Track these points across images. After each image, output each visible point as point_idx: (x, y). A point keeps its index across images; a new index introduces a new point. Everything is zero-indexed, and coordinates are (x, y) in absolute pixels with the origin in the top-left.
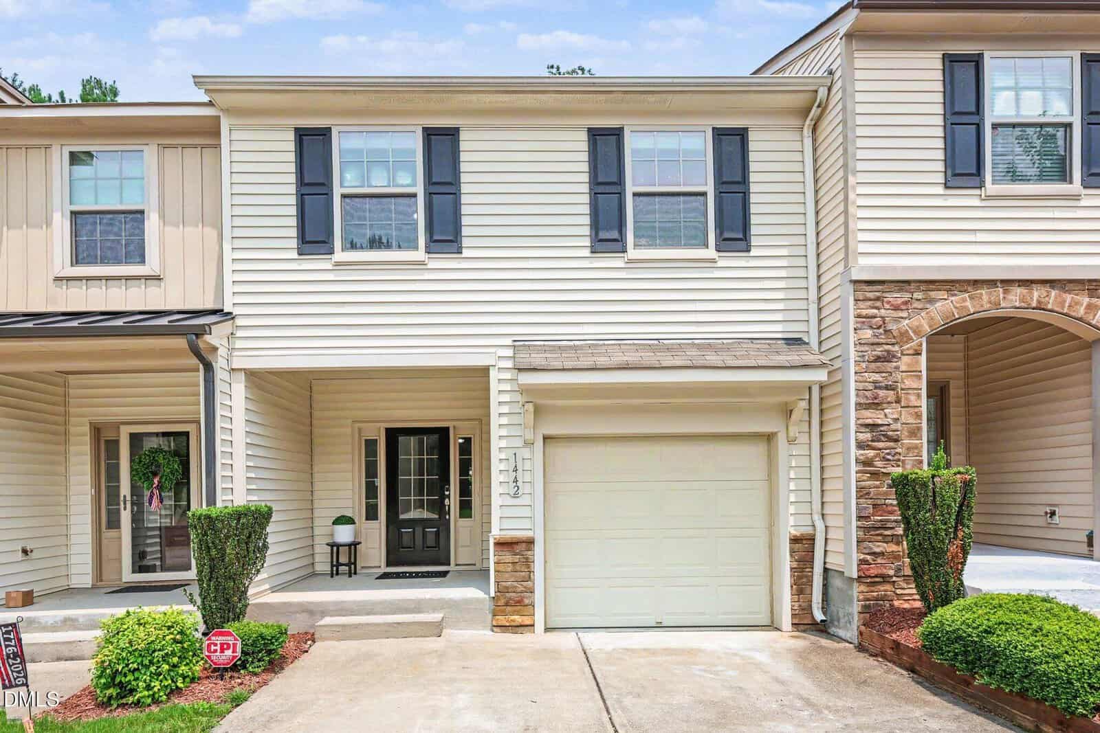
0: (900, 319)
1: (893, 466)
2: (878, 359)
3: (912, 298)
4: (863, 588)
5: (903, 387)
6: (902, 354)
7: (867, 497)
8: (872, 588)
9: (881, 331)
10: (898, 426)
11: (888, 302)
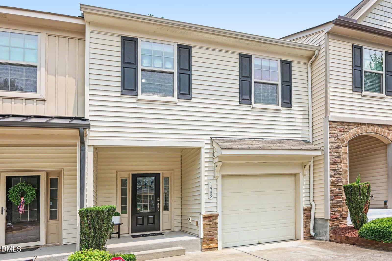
0: (342, 135)
2: (335, 148)
3: (345, 128)
5: (343, 157)
6: (342, 146)
9: (336, 138)
10: (341, 170)
11: (339, 129)
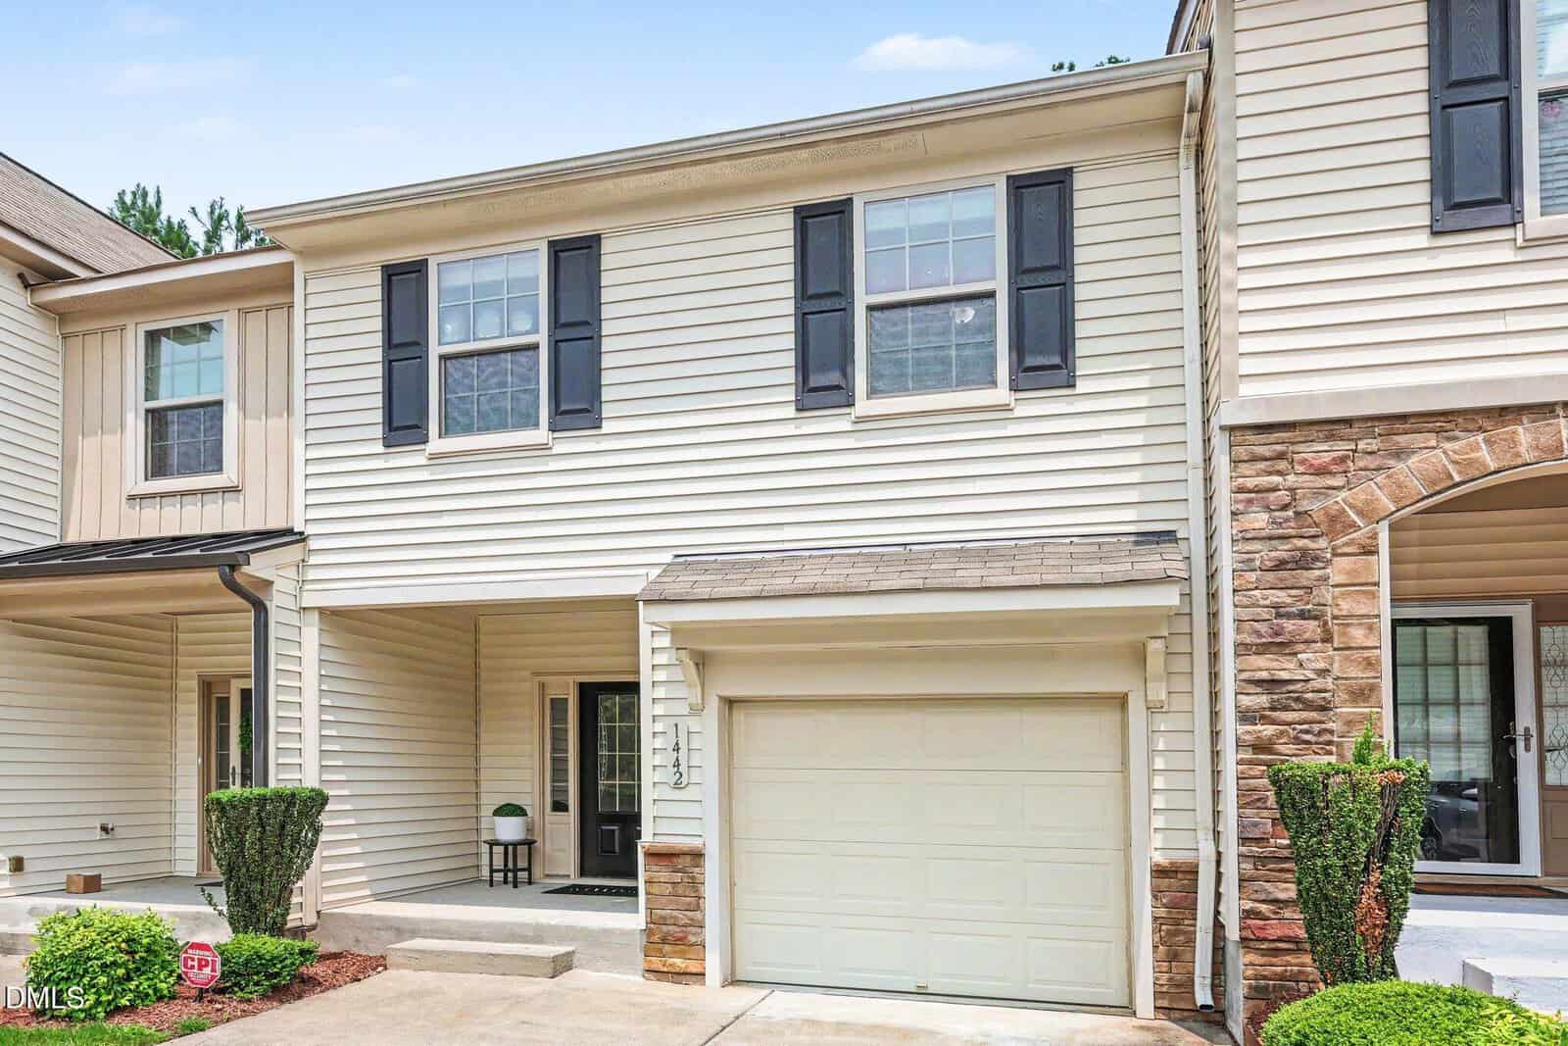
0: (1330, 492)
1: (1316, 753)
2: (1280, 565)
3: (1355, 451)
4: (1251, 957)
5: (1336, 612)
6: (1335, 555)
7: (1259, 804)
8: (1274, 960)
9: (1290, 513)
10: (1329, 683)
11: (1303, 462)
